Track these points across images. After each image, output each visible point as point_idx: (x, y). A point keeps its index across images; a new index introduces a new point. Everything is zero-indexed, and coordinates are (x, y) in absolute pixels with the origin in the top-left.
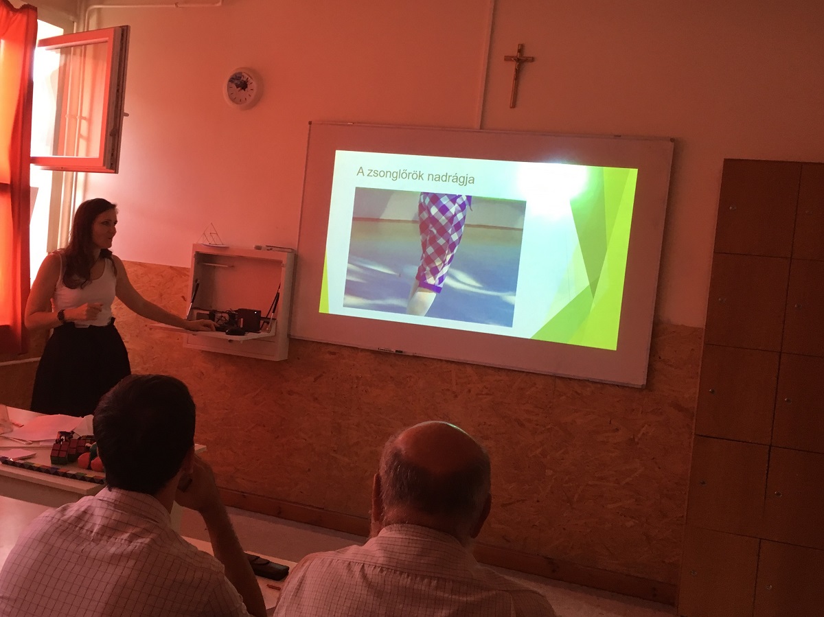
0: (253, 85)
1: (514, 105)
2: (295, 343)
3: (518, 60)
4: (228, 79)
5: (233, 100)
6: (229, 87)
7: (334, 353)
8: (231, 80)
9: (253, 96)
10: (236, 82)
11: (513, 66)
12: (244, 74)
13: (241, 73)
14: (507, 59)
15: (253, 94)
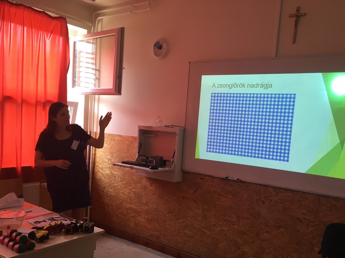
0: (164, 46)
1: (294, 42)
2: (185, 173)
3: (296, 16)
4: (153, 44)
5: (156, 55)
6: (154, 49)
7: (203, 179)
8: (155, 45)
9: (164, 52)
10: (157, 46)
11: (294, 19)
12: (160, 42)
13: (159, 41)
14: (291, 16)
15: (164, 51)
